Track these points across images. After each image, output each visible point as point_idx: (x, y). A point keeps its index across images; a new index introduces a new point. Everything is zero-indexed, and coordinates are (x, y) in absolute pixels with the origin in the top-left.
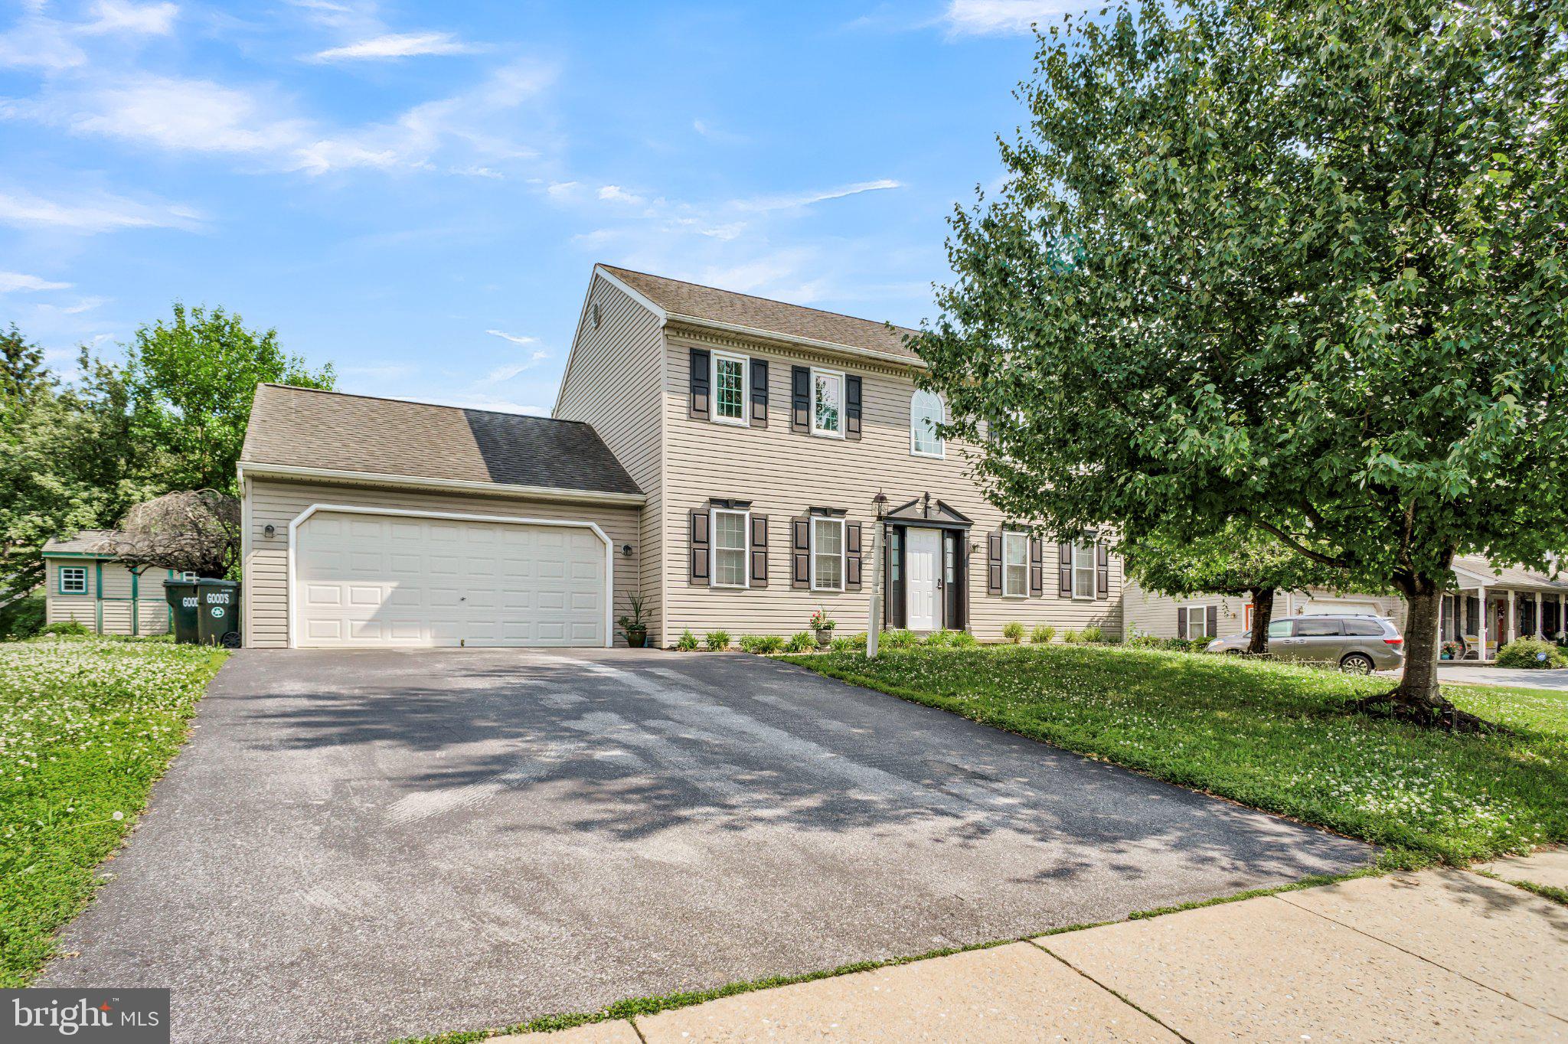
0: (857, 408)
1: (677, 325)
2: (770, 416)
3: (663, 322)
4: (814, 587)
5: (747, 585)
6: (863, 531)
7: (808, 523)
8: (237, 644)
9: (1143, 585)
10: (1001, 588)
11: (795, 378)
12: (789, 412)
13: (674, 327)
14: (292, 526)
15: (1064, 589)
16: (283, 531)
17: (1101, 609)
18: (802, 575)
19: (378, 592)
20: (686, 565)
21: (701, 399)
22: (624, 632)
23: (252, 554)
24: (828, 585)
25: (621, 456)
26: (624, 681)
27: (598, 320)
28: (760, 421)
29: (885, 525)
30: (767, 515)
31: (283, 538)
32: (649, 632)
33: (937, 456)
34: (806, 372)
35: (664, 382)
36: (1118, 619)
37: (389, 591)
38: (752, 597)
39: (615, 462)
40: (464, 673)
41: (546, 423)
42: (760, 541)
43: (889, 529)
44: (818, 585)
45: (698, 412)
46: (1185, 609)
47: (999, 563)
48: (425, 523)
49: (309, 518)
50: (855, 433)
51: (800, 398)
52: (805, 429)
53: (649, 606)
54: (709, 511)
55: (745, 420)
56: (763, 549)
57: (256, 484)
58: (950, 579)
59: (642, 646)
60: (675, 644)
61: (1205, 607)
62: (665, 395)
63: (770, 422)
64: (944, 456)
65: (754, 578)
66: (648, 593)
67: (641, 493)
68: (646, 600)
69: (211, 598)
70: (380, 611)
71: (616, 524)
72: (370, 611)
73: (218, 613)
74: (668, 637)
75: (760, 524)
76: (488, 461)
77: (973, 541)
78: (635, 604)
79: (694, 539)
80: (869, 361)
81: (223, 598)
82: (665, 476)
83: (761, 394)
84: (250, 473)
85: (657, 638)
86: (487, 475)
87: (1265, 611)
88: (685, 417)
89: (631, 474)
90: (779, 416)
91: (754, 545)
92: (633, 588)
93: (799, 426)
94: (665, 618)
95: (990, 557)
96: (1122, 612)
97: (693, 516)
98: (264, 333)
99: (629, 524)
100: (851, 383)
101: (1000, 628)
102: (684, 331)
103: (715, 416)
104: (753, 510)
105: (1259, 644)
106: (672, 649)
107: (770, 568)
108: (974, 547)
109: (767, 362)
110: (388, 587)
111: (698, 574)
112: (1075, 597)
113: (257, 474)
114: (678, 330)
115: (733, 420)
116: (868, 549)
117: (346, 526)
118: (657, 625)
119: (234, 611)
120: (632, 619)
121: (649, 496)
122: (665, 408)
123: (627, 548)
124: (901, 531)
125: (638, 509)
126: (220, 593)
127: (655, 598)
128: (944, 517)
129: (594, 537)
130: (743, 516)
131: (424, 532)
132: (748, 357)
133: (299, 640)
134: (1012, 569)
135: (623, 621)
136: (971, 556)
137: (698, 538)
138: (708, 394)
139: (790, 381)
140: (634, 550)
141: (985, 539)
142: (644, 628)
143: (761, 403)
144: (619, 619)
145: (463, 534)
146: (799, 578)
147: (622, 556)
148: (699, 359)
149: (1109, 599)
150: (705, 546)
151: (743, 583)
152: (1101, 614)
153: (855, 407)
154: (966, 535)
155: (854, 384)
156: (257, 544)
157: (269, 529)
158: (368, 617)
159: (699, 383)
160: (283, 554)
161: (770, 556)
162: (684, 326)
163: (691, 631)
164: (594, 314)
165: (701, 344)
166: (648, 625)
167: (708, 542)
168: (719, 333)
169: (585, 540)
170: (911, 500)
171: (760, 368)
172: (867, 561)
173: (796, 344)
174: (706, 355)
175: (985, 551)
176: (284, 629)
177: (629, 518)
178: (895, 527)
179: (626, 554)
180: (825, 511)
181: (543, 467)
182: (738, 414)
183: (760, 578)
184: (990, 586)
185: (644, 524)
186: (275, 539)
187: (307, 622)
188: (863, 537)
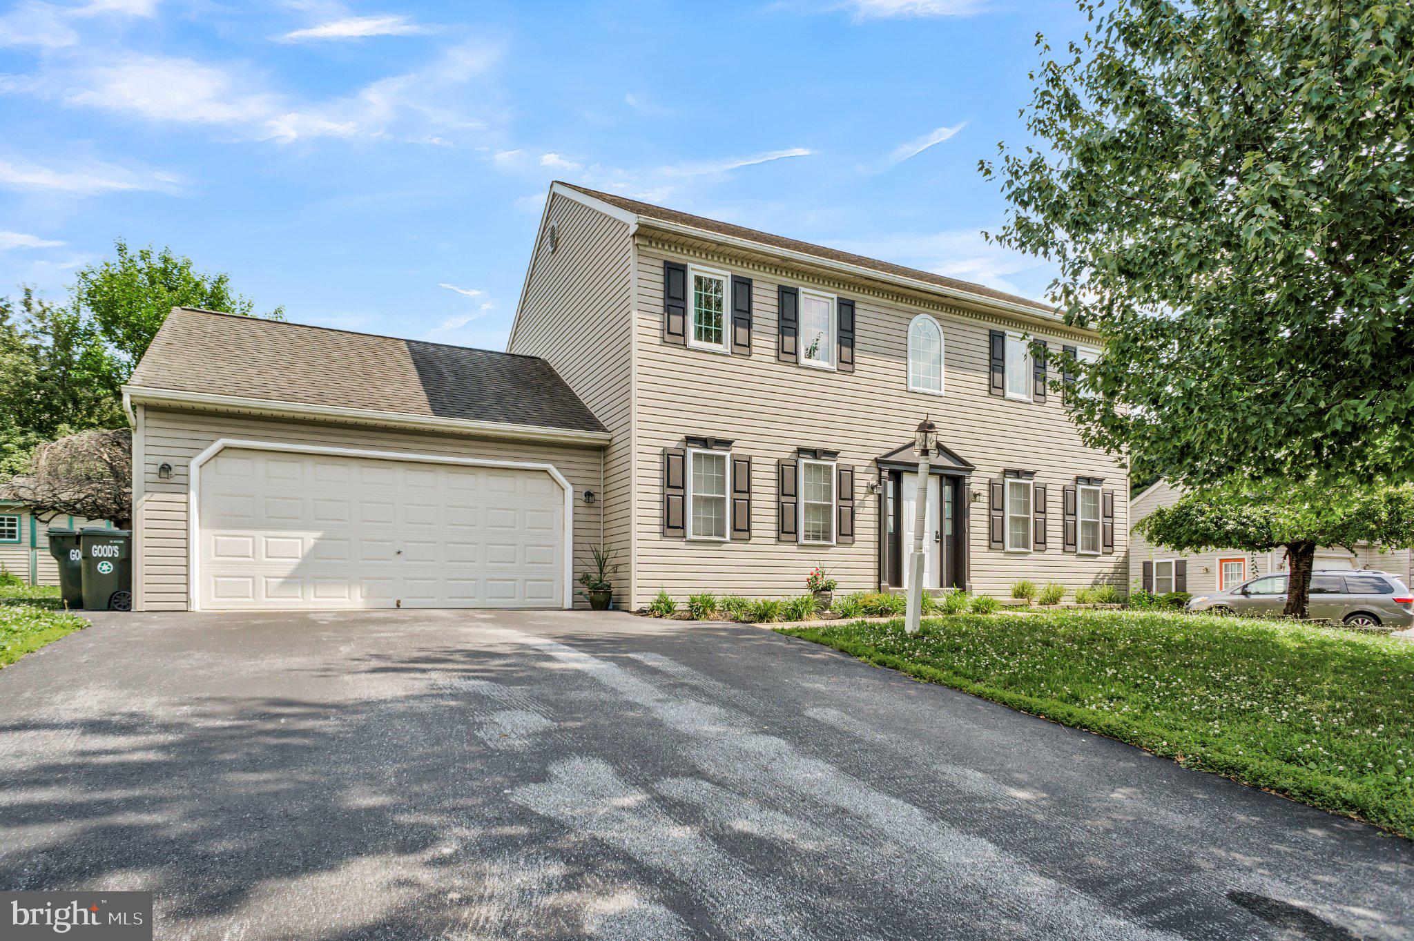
0: (850, 335)
1: (650, 233)
2: (754, 342)
3: (633, 229)
4: (802, 540)
5: (728, 538)
6: (856, 476)
7: (796, 467)
8: (127, 607)
9: (1150, 539)
10: (1003, 541)
11: (781, 300)
12: (774, 339)
13: (645, 235)
14: (194, 465)
15: (1069, 542)
16: (182, 470)
17: (1107, 564)
18: (789, 526)
19: (302, 542)
20: (658, 513)
21: (676, 320)
22: (586, 590)
23: (144, 498)
24: (817, 538)
25: (581, 391)
26: (604, 680)
27: (555, 242)
28: (744, 347)
29: (880, 470)
30: (750, 457)
31: (182, 479)
32: (614, 591)
33: (937, 392)
34: (794, 293)
35: (634, 298)
36: (1124, 577)
37: (312, 541)
38: (734, 552)
39: (575, 398)
40: (375, 663)
41: (498, 357)
42: (742, 486)
43: (885, 474)
44: (807, 537)
45: (672, 336)
46: (1150, 563)
47: (1000, 513)
48: (355, 463)
49: (216, 455)
50: (847, 364)
51: (788, 323)
52: (792, 358)
53: (614, 562)
54: (684, 451)
55: (725, 347)
56: (746, 496)
57: (149, 414)
58: (948, 530)
59: (606, 609)
60: (647, 606)
61: (1173, 561)
62: (635, 315)
63: (754, 349)
64: (943, 393)
65: (736, 530)
66: (614, 546)
67: (605, 430)
68: (612, 554)
69: (97, 551)
70: (300, 566)
71: (577, 466)
72: (288, 566)
73: (105, 568)
74: (639, 598)
75: (743, 467)
76: (429, 393)
77: (974, 488)
78: (597, 558)
79: (668, 483)
80: (865, 282)
81: (111, 550)
82: (635, 409)
83: (743, 317)
84: (141, 400)
85: (624, 599)
86: (428, 409)
87: (1305, 568)
88: (658, 341)
89: (592, 411)
90: (764, 343)
91: (736, 491)
92: (593, 540)
93: (787, 354)
94: (635, 575)
95: (992, 507)
96: (1127, 568)
97: (667, 456)
98: (214, 277)
99: (590, 467)
100: (844, 308)
101: (1006, 586)
102: (658, 240)
103: (692, 342)
104: (735, 451)
105: (1297, 605)
106: (642, 612)
107: (753, 518)
108: (975, 495)
109: (751, 280)
110: (311, 538)
111: (672, 525)
112: (1080, 551)
113: (153, 402)
114: (651, 239)
115: (713, 346)
116: (861, 497)
117: (260, 465)
118: (624, 583)
119: (124, 565)
120: (595, 576)
121: (614, 433)
122: (635, 330)
123: (588, 494)
124: (897, 477)
125: (601, 450)
126: (108, 544)
127: (621, 553)
128: (944, 461)
129: (551, 481)
130: (723, 458)
131: (356, 473)
132: (729, 274)
133: (203, 600)
134: (1014, 520)
135: (585, 579)
136: (972, 505)
137: (672, 483)
138: (684, 314)
139: (776, 302)
140: (597, 497)
141: (986, 487)
142: (609, 586)
143: (743, 327)
144: (580, 576)
145: (399, 476)
146: (786, 530)
147: (583, 504)
148: (674, 272)
149: (1115, 554)
150: (680, 492)
151: (723, 535)
152: (1106, 571)
153: (847, 335)
154: (967, 481)
155: (846, 309)
156: (150, 487)
157: (165, 468)
158: (285, 574)
159: (674, 302)
160: (182, 498)
161: (753, 503)
162: (658, 234)
163: (667, 591)
164: (551, 238)
165: (676, 257)
166: (614, 584)
167: (683, 487)
168: (698, 243)
169: (541, 484)
170: (908, 441)
171: (743, 286)
172: (861, 510)
173: (785, 259)
174: (682, 269)
175: (986, 500)
176: (183, 588)
177: (591, 460)
178: (891, 472)
179: (587, 502)
180: (815, 453)
181: (492, 401)
182: (718, 340)
183: (743, 530)
184: (992, 540)
185: (609, 466)
186: (172, 480)
187: (213, 580)
188: (856, 483)
